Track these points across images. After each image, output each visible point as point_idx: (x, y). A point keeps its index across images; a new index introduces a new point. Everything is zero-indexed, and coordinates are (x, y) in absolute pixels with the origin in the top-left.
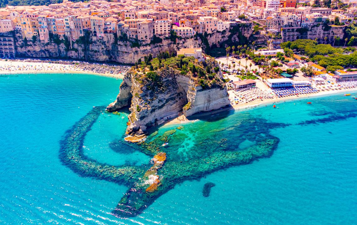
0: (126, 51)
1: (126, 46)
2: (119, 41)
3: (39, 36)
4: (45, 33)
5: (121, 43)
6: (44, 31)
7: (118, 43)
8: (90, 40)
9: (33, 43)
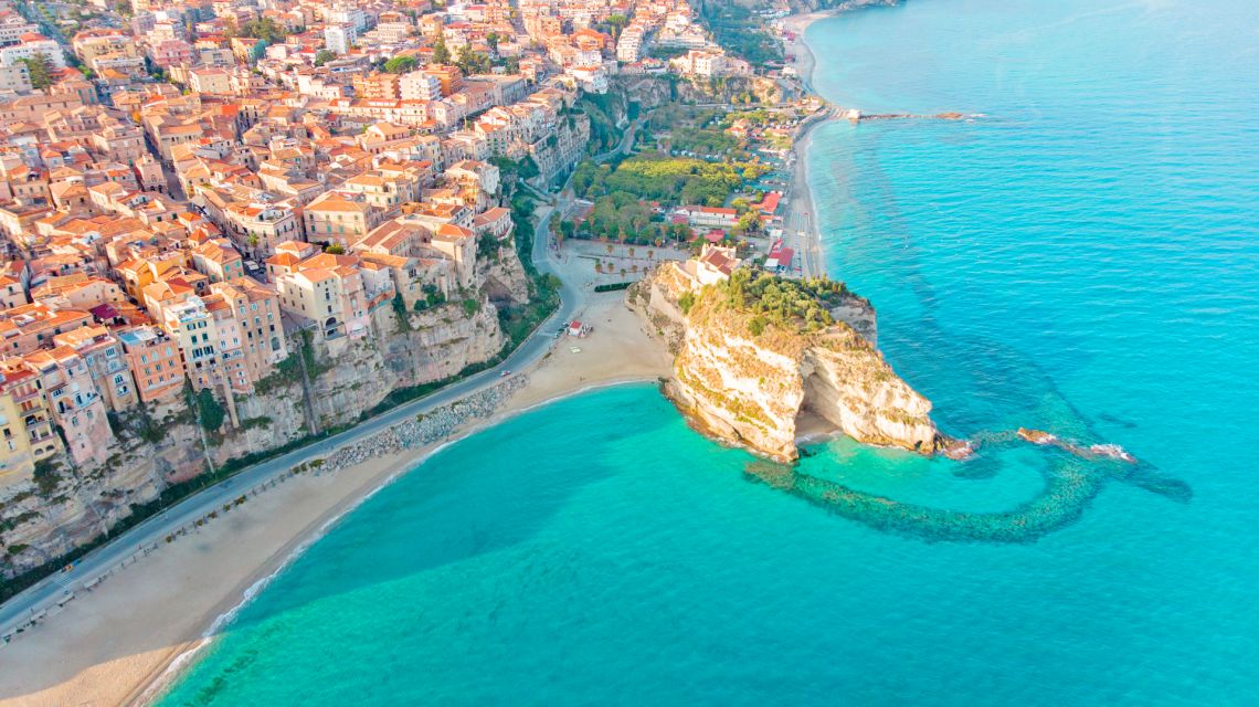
0: (451, 336)
1: (447, 321)
2: (417, 316)
3: (69, 450)
4: (93, 422)
5: (426, 320)
6: (89, 414)
7: (415, 325)
8: (317, 356)
9: (46, 498)
